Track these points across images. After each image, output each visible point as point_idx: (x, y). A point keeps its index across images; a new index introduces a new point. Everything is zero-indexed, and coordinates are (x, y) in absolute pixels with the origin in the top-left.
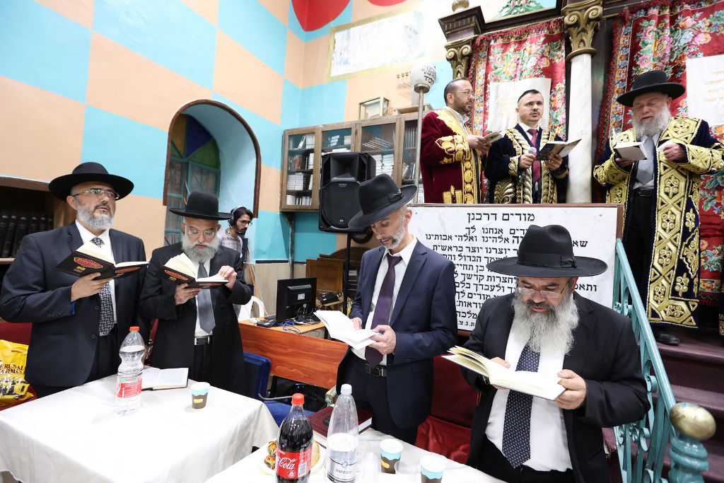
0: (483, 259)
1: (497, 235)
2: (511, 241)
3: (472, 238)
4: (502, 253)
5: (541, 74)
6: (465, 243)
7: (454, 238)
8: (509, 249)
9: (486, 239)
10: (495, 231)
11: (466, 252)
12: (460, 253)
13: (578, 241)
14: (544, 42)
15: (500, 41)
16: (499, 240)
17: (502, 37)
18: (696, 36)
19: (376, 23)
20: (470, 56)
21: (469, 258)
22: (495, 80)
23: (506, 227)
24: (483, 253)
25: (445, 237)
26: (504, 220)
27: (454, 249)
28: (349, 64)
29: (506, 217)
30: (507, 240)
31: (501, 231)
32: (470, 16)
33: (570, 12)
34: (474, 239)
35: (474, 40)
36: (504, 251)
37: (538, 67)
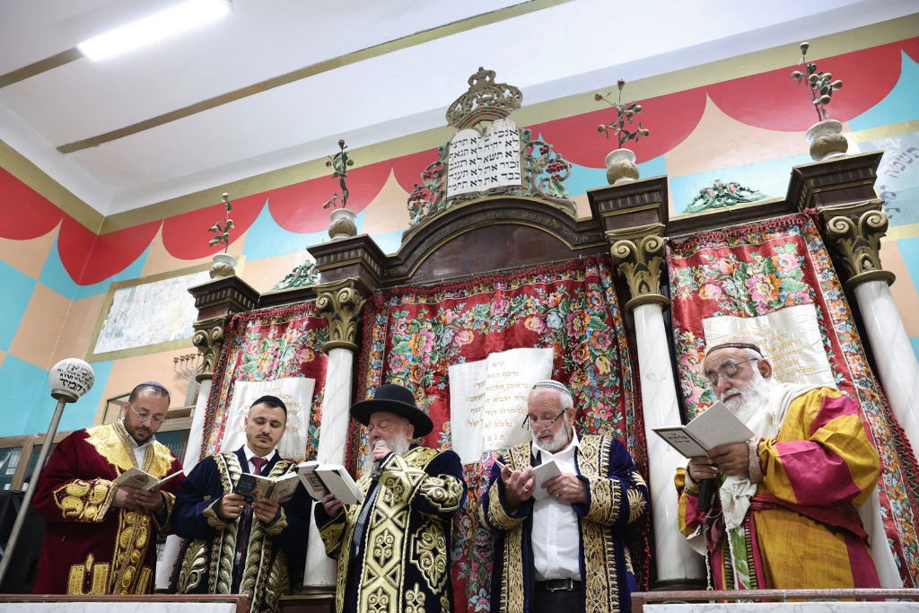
5: (301, 371)
14: (308, 328)
15: (259, 323)
17: (262, 318)
18: (456, 334)
19: (170, 281)
20: (220, 342)
22: (244, 378)
28: (122, 336)
32: (226, 289)
33: (322, 292)
35: (228, 319)
37: (296, 362)
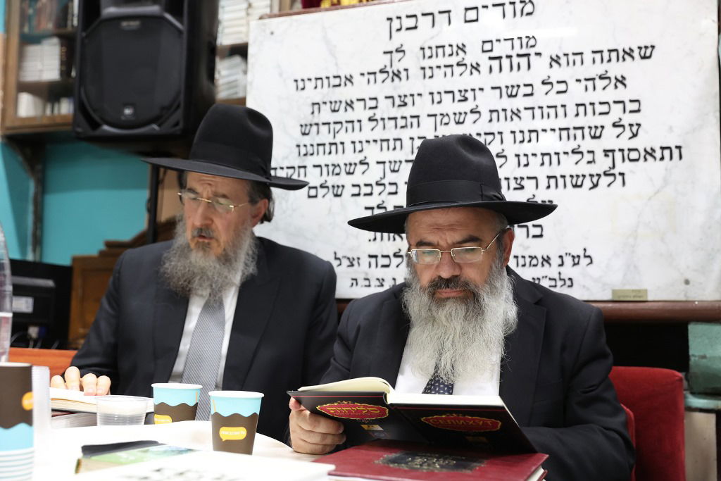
0: (424, 119)
1: (454, 60)
2: (484, 68)
3: (397, 75)
4: (466, 99)
6: (383, 88)
7: (357, 79)
8: (481, 89)
9: (428, 73)
10: (448, 50)
12: (371, 113)
13: (635, 48)
16: (458, 70)
21: (393, 122)
23: (472, 36)
24: (422, 106)
25: (337, 81)
26: (467, 22)
27: (358, 106)
29: (472, 15)
30: (476, 67)
31: (462, 48)
34: (403, 75)
36: (470, 95)
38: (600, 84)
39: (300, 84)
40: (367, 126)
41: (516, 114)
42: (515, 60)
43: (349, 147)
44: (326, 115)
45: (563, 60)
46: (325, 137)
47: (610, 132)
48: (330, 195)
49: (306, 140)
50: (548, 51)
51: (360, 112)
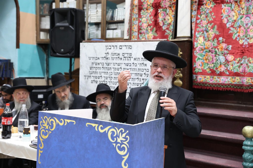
0: (112, 69)
1: (117, 57)
2: (123, 59)
3: (107, 58)
4: (119, 65)
6: (104, 61)
7: (100, 58)
8: (122, 64)
9: (113, 59)
10: (116, 54)
11: (105, 66)
12: (102, 66)
16: (118, 59)
21: (106, 69)
23: (121, 52)
24: (111, 66)
25: (96, 58)
26: (120, 49)
29: (121, 47)
30: (121, 59)
31: (119, 54)
36: (120, 64)
38: (142, 65)
39: (90, 58)
40: (102, 69)
41: (128, 69)
42: (128, 58)
43: (99, 73)
44: (94, 66)
45: (136, 59)
46: (94, 70)
47: (144, 75)
48: (95, 83)
49: (91, 71)
50: (134, 57)
51: (100, 66)
